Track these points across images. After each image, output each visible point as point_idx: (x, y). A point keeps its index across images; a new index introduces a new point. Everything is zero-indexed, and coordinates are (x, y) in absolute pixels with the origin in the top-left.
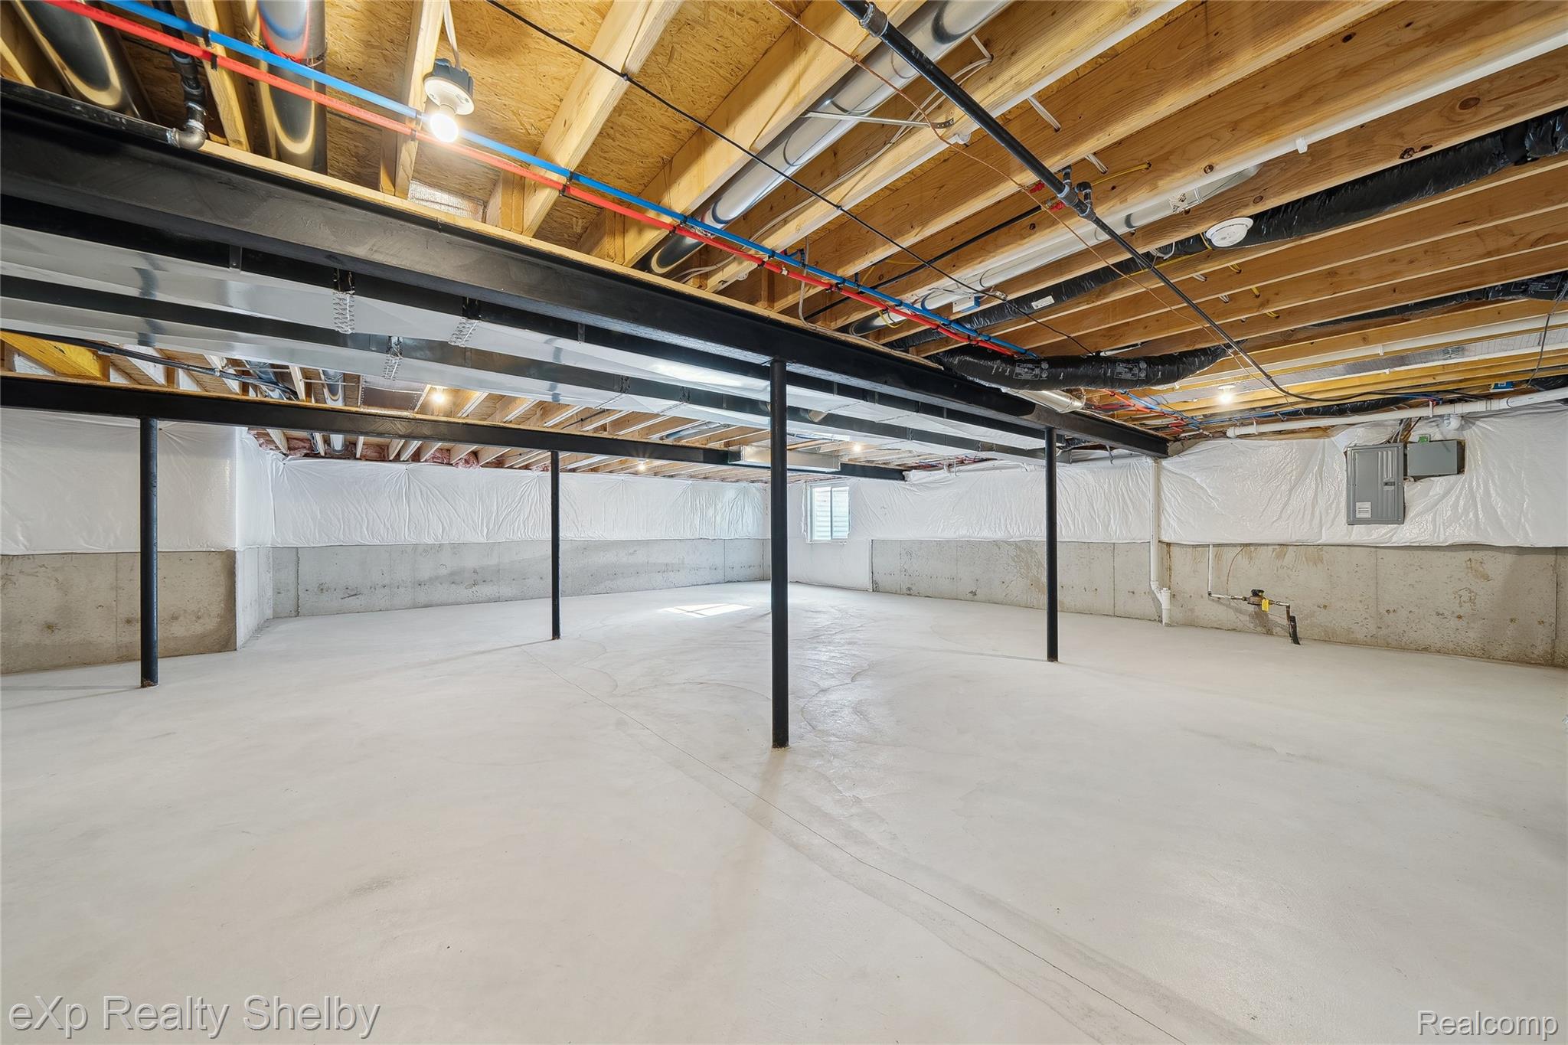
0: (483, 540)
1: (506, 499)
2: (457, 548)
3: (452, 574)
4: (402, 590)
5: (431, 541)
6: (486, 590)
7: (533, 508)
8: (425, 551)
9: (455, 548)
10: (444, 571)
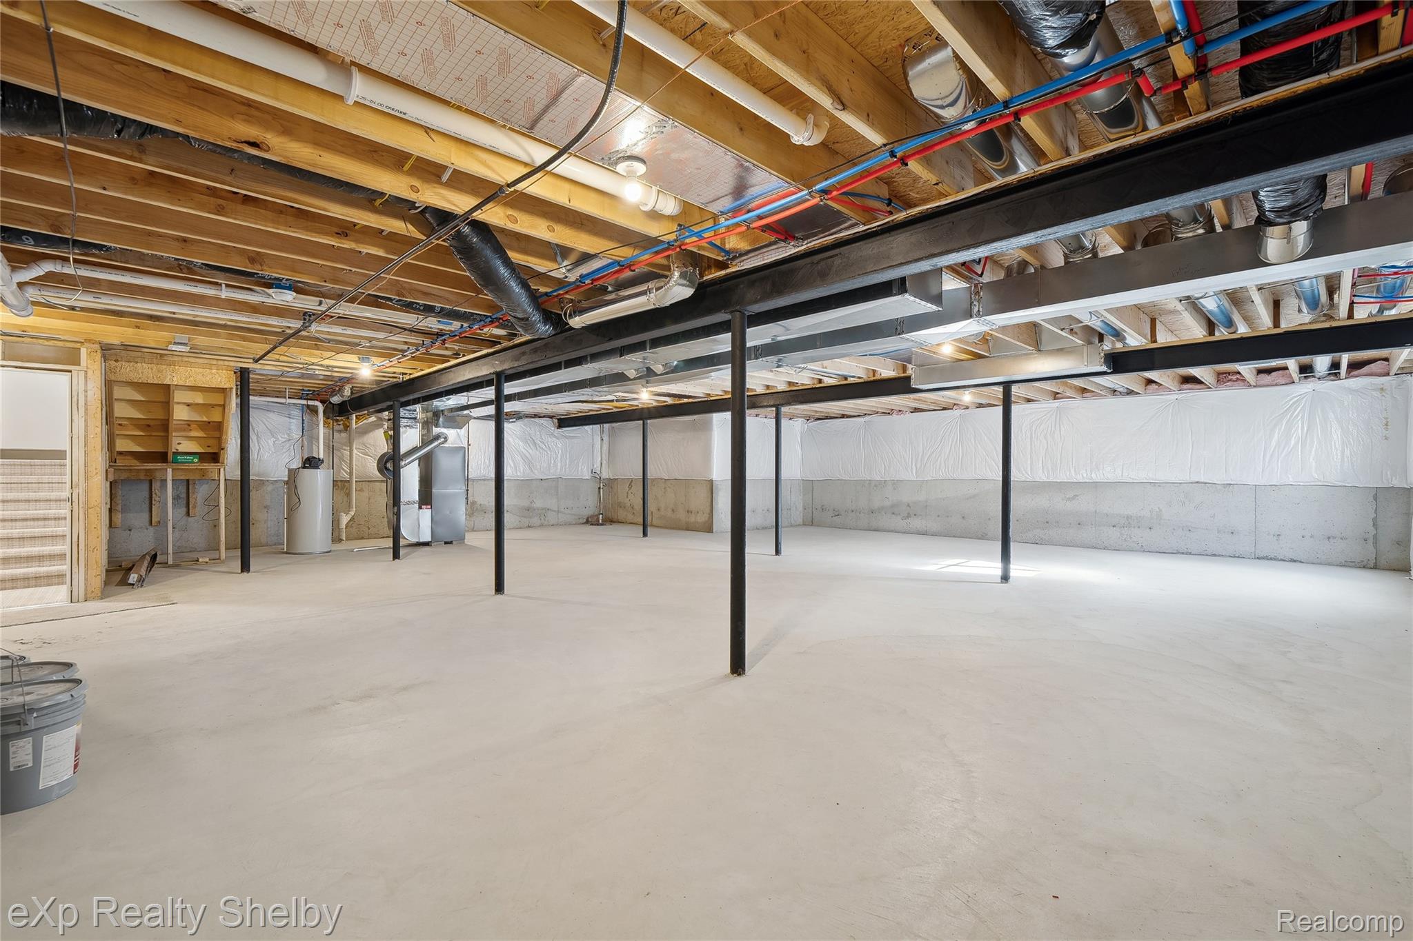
0: (913, 478)
1: (929, 441)
2: (896, 483)
3: (893, 506)
4: (862, 515)
5: (879, 478)
6: (917, 523)
7: (953, 447)
8: (876, 486)
9: (894, 484)
10: (887, 503)
